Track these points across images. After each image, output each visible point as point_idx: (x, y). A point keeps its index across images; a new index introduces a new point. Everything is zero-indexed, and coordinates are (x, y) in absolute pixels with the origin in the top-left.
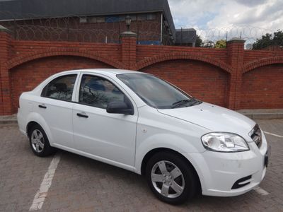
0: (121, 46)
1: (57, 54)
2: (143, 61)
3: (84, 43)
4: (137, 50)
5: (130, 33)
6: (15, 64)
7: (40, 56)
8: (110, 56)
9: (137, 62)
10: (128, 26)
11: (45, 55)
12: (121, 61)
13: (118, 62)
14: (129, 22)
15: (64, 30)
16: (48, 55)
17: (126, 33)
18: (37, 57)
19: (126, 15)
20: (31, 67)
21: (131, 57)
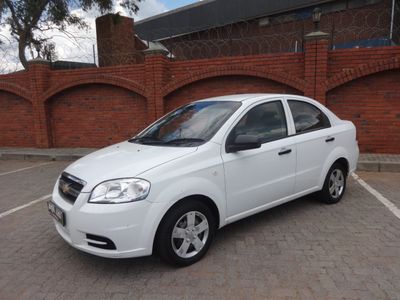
0: (303, 55)
1: (215, 74)
2: (339, 75)
3: (251, 56)
4: (329, 59)
5: (319, 33)
6: (169, 91)
7: (196, 78)
8: (286, 71)
9: (328, 77)
10: (316, 22)
11: (202, 77)
12: (303, 77)
13: (297, 79)
14: (317, 17)
15: (225, 41)
16: (206, 76)
17: (312, 34)
18: (193, 80)
19: (315, 6)
20: (186, 92)
21: (318, 70)
